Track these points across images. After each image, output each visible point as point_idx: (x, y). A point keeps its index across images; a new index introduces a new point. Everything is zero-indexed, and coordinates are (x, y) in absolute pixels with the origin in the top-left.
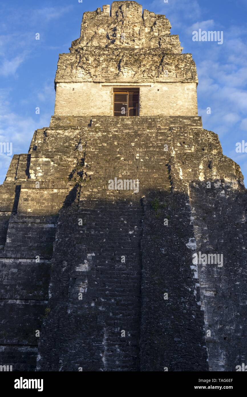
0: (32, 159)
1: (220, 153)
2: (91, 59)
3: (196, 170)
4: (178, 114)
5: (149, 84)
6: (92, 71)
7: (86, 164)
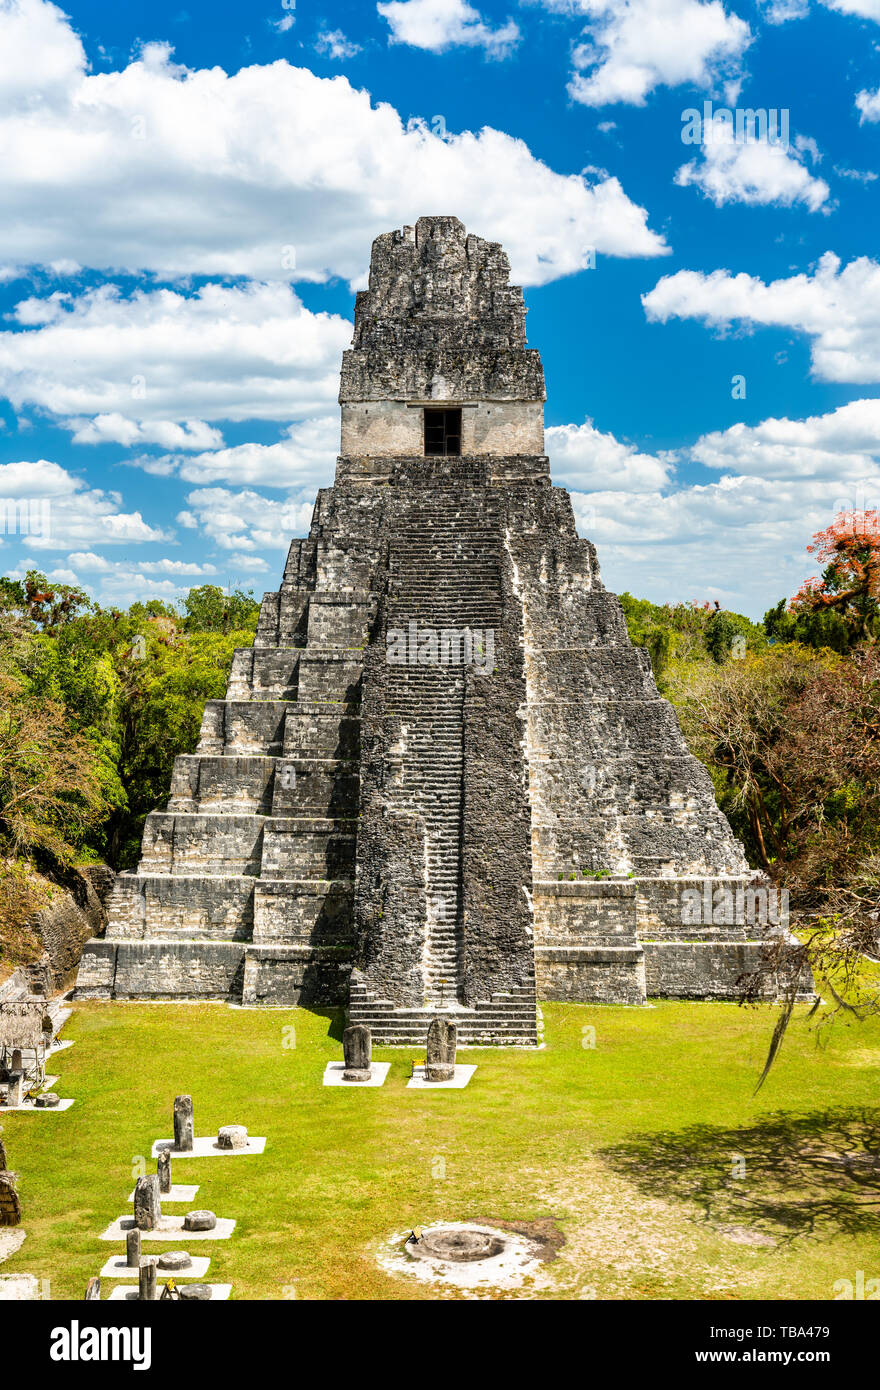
0: (319, 552)
1: (571, 531)
2: (390, 364)
3: (536, 568)
4: (516, 451)
5: (475, 403)
6: (392, 384)
7: (391, 565)
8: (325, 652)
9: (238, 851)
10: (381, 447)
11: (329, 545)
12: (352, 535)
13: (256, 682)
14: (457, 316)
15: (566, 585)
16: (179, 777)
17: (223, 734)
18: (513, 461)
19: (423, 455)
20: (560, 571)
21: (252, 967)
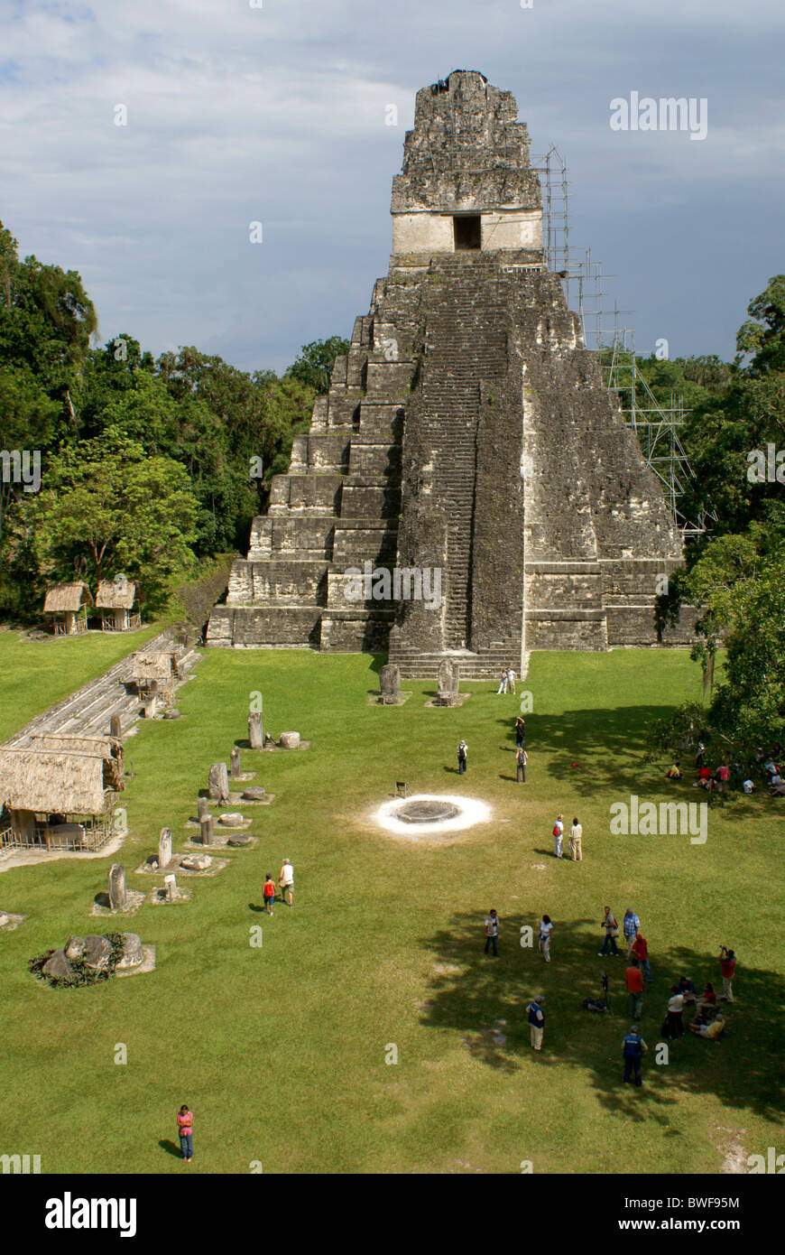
0: (375, 325)
1: (561, 305)
2: (428, 183)
3: (534, 333)
4: (522, 247)
5: (490, 211)
6: (429, 198)
7: (427, 333)
8: (379, 398)
9: (318, 542)
10: (422, 247)
11: (383, 320)
12: (400, 312)
13: (331, 422)
14: (478, 147)
15: (557, 346)
16: (276, 490)
17: (308, 460)
18: (520, 254)
19: (453, 251)
20: (552, 335)
21: (326, 623)
